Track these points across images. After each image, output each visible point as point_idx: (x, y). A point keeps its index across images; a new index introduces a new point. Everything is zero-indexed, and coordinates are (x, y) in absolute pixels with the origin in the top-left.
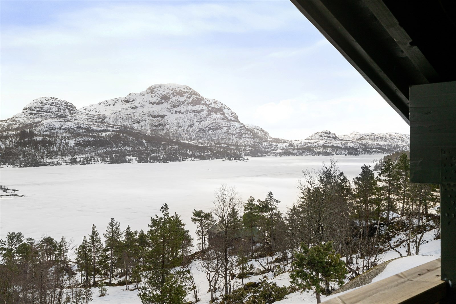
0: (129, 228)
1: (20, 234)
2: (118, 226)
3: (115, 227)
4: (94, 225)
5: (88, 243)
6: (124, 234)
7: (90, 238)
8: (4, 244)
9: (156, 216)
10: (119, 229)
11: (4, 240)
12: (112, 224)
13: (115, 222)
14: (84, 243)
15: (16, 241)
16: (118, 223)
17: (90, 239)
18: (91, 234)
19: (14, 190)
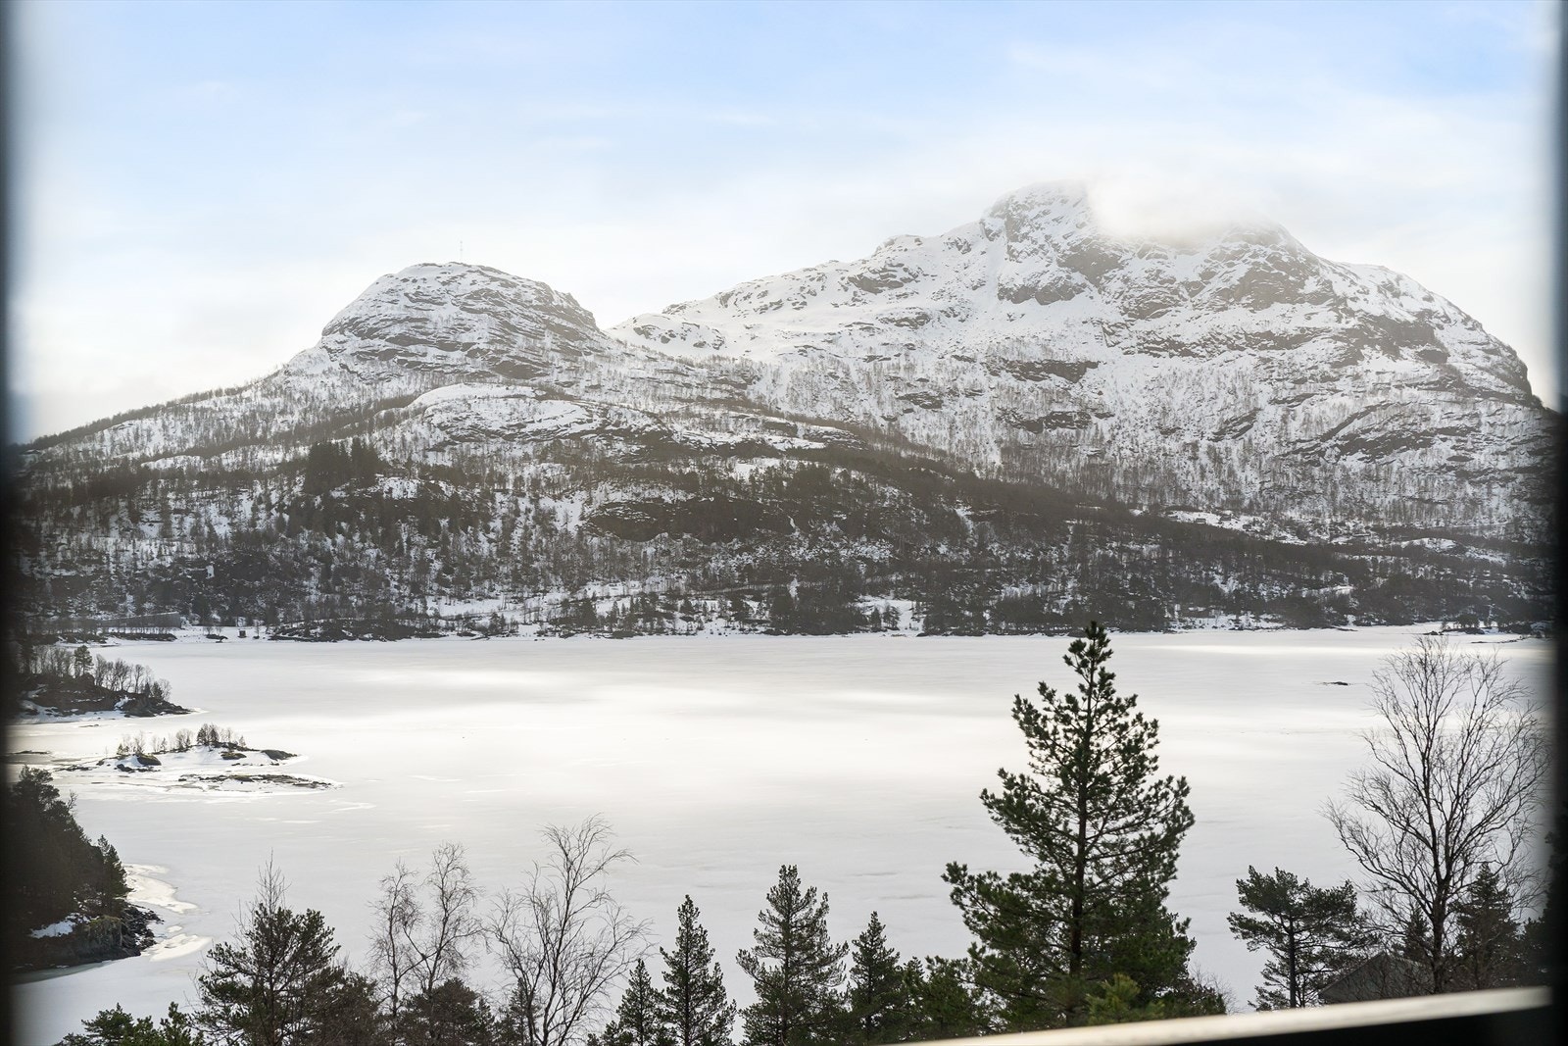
0: (876, 928)
1: (315, 920)
2: (820, 913)
3: (800, 914)
4: (689, 902)
5: (659, 997)
6: (848, 962)
7: (669, 970)
8: (236, 966)
9: (1043, 688)
10: (823, 932)
11: (236, 949)
12: (786, 897)
13: (803, 890)
14: (632, 997)
15: (294, 958)
16: (819, 897)
17: (667, 977)
18: (673, 948)
19: (275, 755)
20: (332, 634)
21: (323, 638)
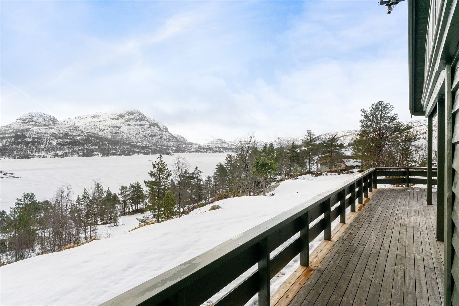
0: (109, 189)
1: (32, 194)
2: (102, 188)
3: (100, 188)
4: (85, 188)
5: (81, 199)
6: (106, 193)
7: (82, 196)
8: (20, 201)
10: (102, 190)
11: (20, 199)
12: (98, 186)
13: (100, 186)
14: (77, 200)
15: (30, 199)
16: (102, 186)
17: (82, 197)
18: (83, 193)
19: (12, 174)
20: (19, 158)
21: (17, 159)
